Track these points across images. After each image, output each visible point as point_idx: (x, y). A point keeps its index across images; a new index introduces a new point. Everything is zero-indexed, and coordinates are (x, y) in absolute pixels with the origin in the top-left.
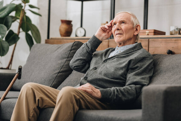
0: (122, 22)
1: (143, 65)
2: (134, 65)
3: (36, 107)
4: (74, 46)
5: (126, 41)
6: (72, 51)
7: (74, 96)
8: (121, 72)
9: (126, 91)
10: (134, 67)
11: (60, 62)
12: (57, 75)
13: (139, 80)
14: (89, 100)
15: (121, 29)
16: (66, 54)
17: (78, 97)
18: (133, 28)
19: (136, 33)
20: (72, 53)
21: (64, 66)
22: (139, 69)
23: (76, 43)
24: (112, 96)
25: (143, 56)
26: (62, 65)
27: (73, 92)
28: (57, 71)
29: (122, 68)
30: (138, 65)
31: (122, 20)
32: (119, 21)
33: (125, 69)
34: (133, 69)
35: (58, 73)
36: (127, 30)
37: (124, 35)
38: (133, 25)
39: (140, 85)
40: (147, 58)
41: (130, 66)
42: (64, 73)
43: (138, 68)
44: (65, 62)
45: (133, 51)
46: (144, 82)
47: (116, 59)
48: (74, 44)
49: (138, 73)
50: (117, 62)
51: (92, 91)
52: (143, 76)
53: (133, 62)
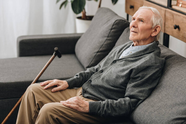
0: (140, 20)
1: (146, 75)
2: (136, 75)
3: (37, 109)
4: (115, 25)
5: (141, 41)
6: (112, 30)
7: (51, 116)
8: (121, 80)
9: (118, 106)
10: (135, 76)
11: (101, 40)
12: (96, 54)
13: (136, 93)
14: (73, 116)
15: (137, 27)
16: (107, 32)
17: (55, 116)
18: (151, 28)
19: (154, 35)
20: (113, 32)
21: (103, 46)
22: (141, 79)
23: (117, 21)
24: (101, 111)
25: (148, 64)
26: (102, 44)
27: (51, 111)
28: (97, 50)
29: (123, 77)
30: (140, 75)
31: (141, 17)
32: (138, 18)
33: (126, 78)
34: (135, 79)
35: (98, 52)
36: (144, 30)
37: (139, 34)
38: (153, 25)
39: (135, 99)
40: (152, 67)
41: (132, 75)
42: (102, 53)
43: (139, 79)
44: (105, 41)
45: (143, 54)
46: (141, 96)
47: (123, 62)
48: (115, 23)
49: (137, 84)
50: (123, 67)
51: (77, 106)
52: (142, 89)
53: (134, 71)
